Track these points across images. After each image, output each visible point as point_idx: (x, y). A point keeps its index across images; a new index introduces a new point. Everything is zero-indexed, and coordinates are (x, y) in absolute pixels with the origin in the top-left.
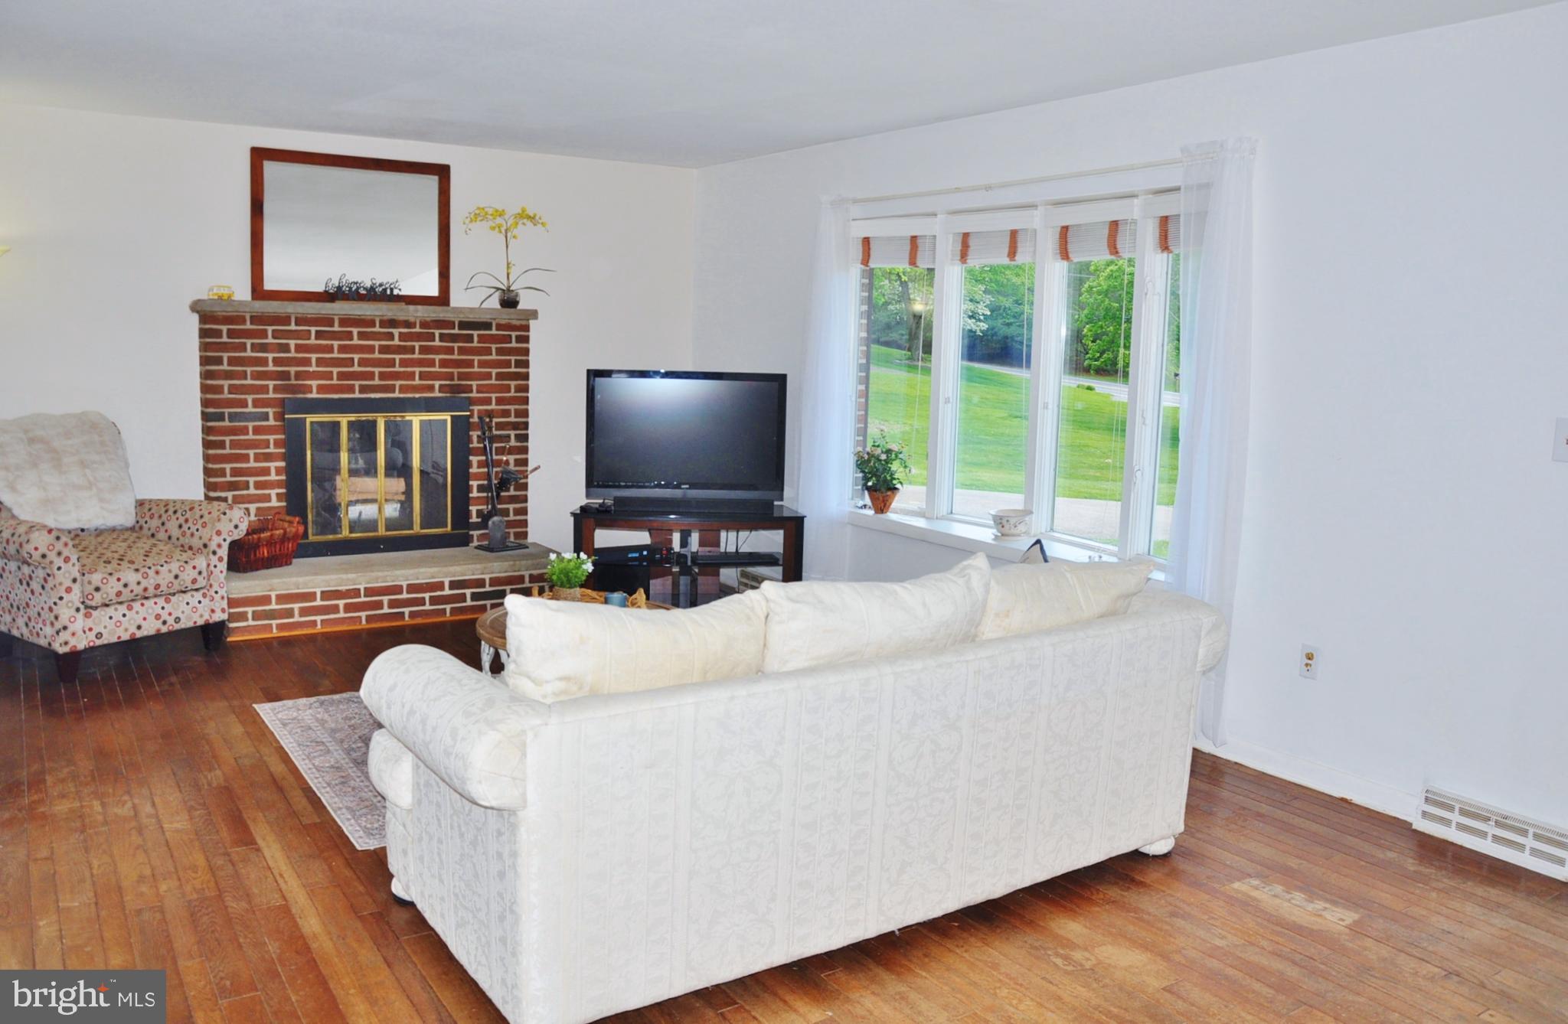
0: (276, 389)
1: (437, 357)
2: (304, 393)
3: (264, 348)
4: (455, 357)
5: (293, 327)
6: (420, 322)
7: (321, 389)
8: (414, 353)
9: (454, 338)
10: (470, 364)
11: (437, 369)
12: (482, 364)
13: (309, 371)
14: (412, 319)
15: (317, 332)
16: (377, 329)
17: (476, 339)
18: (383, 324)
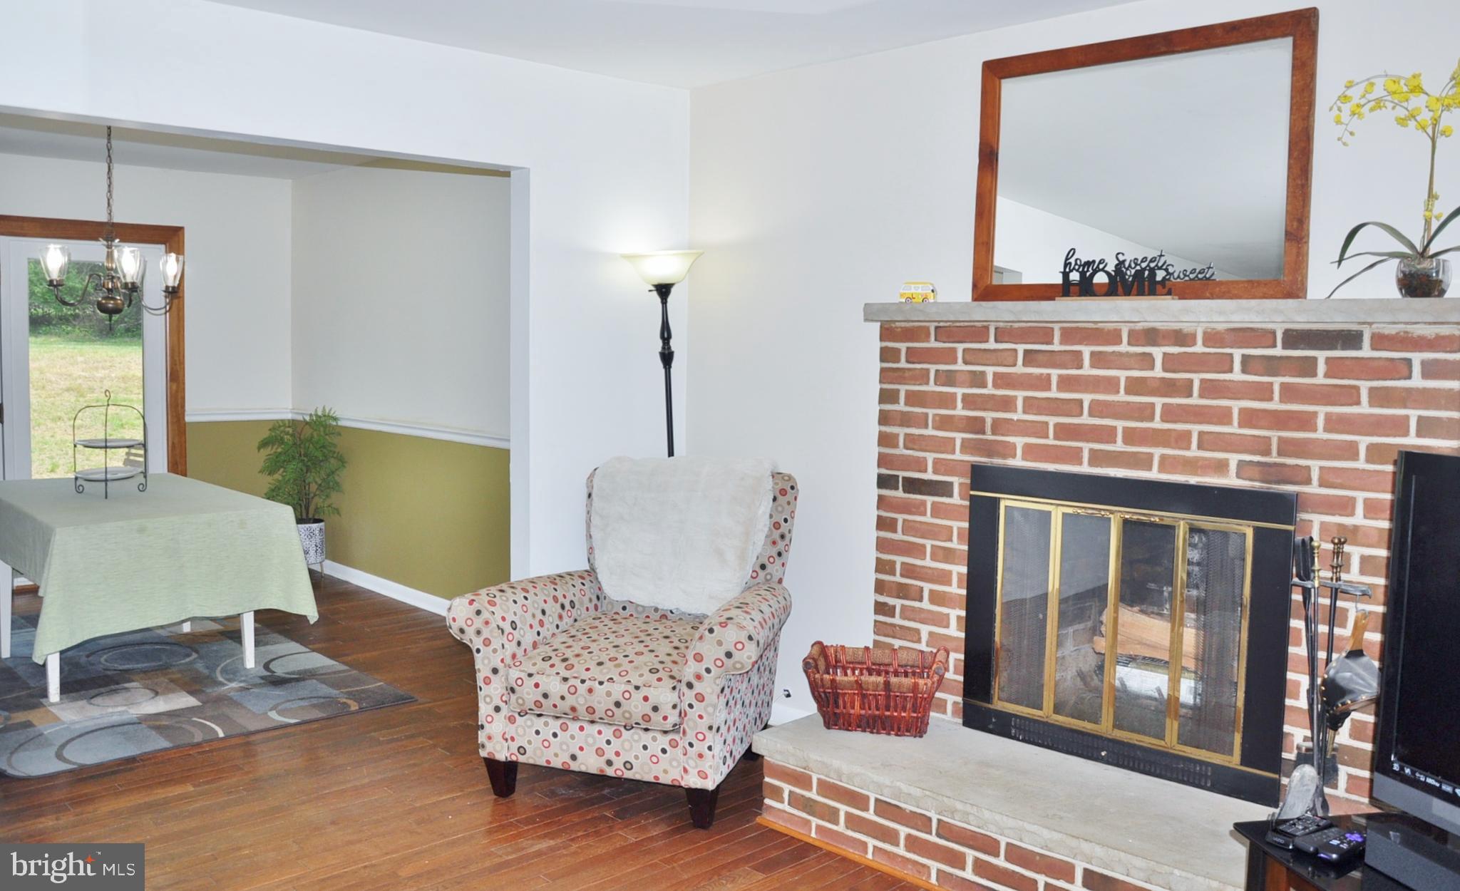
0: (966, 446)
1: (1236, 406)
2: (1004, 457)
3: (948, 379)
4: (1275, 405)
5: (992, 345)
6: (1205, 333)
7: (1029, 451)
8: (1190, 395)
9: (1272, 366)
10: (1306, 422)
11: (1234, 429)
12: (1334, 424)
13: (1012, 420)
14: (1186, 328)
15: (1026, 352)
16: (1124, 348)
17: (1321, 368)
18: (1135, 337)
